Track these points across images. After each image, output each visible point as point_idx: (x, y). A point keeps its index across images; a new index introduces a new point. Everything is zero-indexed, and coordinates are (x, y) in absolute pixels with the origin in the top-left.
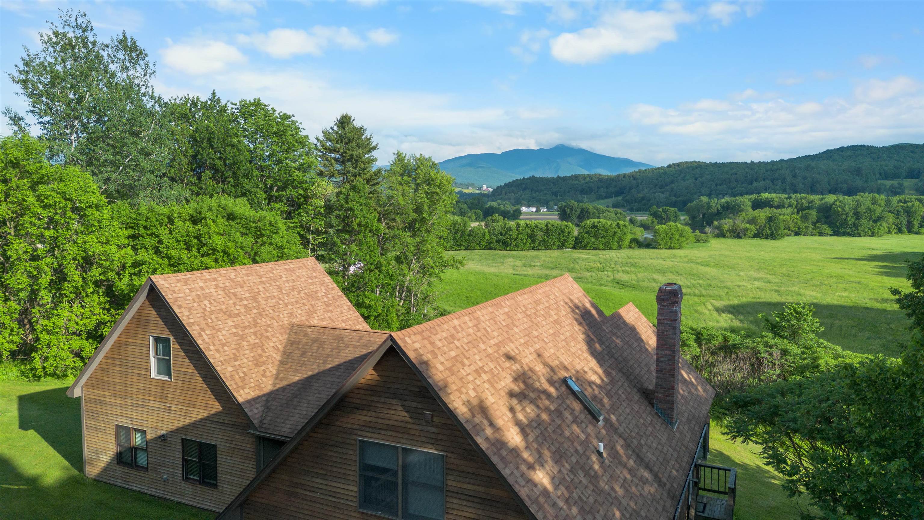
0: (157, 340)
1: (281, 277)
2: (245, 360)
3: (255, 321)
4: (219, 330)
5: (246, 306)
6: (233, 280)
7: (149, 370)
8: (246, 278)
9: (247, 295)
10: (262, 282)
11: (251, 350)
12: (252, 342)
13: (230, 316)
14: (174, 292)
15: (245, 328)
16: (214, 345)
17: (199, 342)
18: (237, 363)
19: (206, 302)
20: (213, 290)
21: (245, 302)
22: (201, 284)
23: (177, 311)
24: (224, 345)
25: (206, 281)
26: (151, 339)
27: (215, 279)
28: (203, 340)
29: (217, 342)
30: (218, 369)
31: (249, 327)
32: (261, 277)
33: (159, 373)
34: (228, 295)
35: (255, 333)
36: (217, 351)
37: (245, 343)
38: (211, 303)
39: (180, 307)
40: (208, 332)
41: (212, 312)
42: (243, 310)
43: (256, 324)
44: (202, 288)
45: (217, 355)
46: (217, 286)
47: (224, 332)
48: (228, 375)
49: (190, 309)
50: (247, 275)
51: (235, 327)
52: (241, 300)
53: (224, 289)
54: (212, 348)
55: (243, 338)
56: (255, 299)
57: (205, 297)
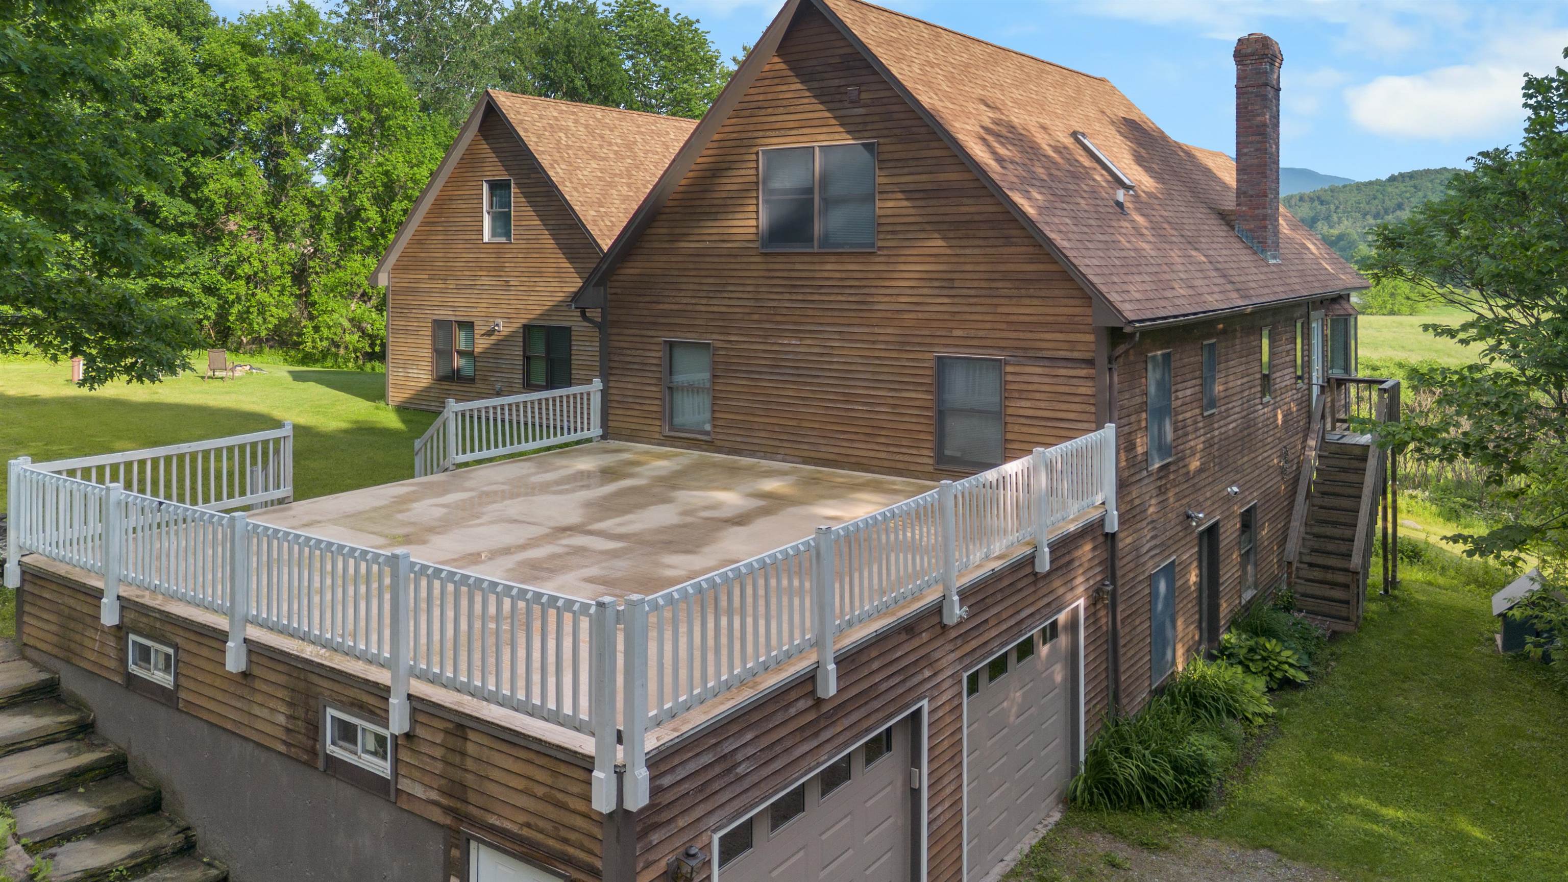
0: (495, 186)
1: (668, 133)
2: (613, 210)
3: (628, 171)
4: (578, 168)
5: (616, 153)
6: (598, 120)
7: (481, 232)
8: (617, 122)
9: (619, 141)
10: (642, 133)
11: (623, 203)
12: (624, 193)
13: (594, 157)
14: (518, 113)
15: (615, 175)
16: (571, 182)
17: (551, 173)
18: (602, 210)
19: (562, 135)
20: (570, 124)
21: (616, 148)
22: (555, 114)
23: (522, 134)
24: (584, 186)
25: (561, 112)
26: (485, 187)
27: (574, 113)
28: (557, 173)
29: (575, 180)
30: (576, 208)
31: (621, 176)
32: (639, 126)
33: (494, 235)
34: (592, 133)
35: (629, 185)
36: (576, 189)
37: (614, 192)
38: (567, 137)
39: (526, 131)
40: (563, 167)
41: (569, 147)
42: (612, 156)
43: (630, 176)
44: (556, 119)
45: (575, 194)
46: (576, 122)
47: (585, 173)
48: (589, 218)
49: (539, 136)
50: (620, 120)
51: (601, 171)
52: (610, 144)
53: (587, 126)
54: (568, 184)
55: (611, 185)
56: (630, 149)
57: (561, 130)
